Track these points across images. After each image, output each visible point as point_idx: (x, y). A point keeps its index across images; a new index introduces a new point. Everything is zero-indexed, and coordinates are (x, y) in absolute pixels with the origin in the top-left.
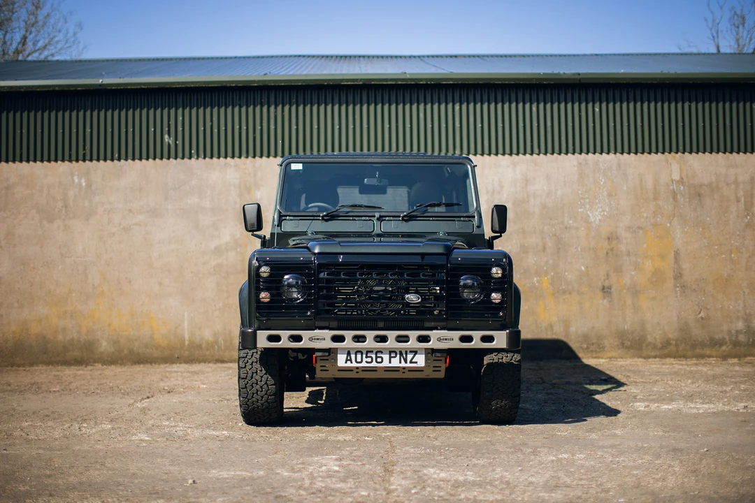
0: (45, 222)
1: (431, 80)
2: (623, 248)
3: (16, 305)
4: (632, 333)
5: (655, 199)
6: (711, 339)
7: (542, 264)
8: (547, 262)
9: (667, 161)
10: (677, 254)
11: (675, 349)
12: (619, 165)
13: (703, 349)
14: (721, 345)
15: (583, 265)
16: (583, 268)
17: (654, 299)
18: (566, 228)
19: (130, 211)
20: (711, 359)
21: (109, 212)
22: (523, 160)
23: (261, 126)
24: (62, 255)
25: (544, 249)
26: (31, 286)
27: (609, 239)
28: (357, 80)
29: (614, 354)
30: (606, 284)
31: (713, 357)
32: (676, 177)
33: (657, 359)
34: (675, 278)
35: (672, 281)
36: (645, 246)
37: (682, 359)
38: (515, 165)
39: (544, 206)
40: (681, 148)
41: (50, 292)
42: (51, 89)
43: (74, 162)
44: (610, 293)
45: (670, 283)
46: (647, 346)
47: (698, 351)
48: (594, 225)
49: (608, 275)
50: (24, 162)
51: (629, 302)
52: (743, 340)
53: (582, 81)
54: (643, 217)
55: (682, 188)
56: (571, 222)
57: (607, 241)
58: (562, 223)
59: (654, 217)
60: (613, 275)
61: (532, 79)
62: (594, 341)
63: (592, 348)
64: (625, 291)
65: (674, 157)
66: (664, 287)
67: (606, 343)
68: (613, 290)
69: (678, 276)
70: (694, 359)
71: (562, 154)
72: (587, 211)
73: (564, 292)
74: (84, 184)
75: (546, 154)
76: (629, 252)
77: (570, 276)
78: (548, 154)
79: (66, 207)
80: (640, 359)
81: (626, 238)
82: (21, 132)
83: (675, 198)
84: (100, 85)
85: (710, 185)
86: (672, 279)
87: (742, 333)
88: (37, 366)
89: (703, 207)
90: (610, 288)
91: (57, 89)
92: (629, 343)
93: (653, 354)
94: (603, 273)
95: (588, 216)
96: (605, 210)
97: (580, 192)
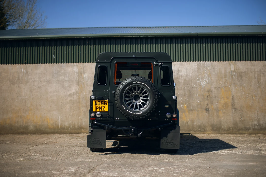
0: (12, 85)
1: (145, 35)
2: (213, 95)
3: (2, 113)
4: (216, 125)
5: (225, 77)
6: (245, 127)
7: (184, 100)
8: (186, 100)
9: (229, 64)
10: (233, 97)
11: (232, 131)
12: (212, 65)
13: (242, 131)
14: (249, 130)
16: (199, 102)
17: (224, 113)
18: (193, 87)
19: (41, 81)
20: (245, 135)
21: (33, 81)
22: (178, 64)
23: (86, 52)
24: (17, 96)
25: (185, 95)
26: (7, 107)
27: (208, 91)
29: (210, 132)
30: (207, 107)
31: (246, 134)
32: (233, 69)
33: (225, 135)
34: (232, 106)
35: (231, 107)
36: (221, 94)
37: (235, 134)
38: (174, 65)
39: (185, 80)
40: (234, 59)
41: (13, 109)
42: (14, 39)
43: (22, 64)
44: (209, 111)
45: (230, 107)
46: (222, 130)
47: (240, 132)
48: (203, 87)
49: (208, 104)
51: (215, 114)
52: (257, 128)
53: (198, 36)
54: (221, 84)
55: (235, 73)
56: (194, 85)
57: (207, 92)
58: (191, 86)
59: (225, 84)
60: (210, 104)
61: (180, 35)
62: (203, 128)
63: (202, 130)
64: (214, 110)
65: (232, 62)
66: (228, 109)
67: (207, 128)
68: (209, 110)
69: (233, 105)
70: (239, 135)
71: (192, 62)
72: (200, 82)
73: (192, 110)
74: (25, 72)
75: (185, 61)
76: (215, 96)
77: (194, 105)
80: (219, 135)
81: (214, 91)
82: (4, 54)
83: (232, 77)
84: (30, 38)
85: (245, 72)
87: (256, 125)
88: (9, 134)
89: (242, 80)
90: (208, 109)
91: (16, 39)
92: (215, 129)
93: (224, 133)
94: (206, 104)
95: (201, 83)
96: (207, 81)
97: (198, 75)
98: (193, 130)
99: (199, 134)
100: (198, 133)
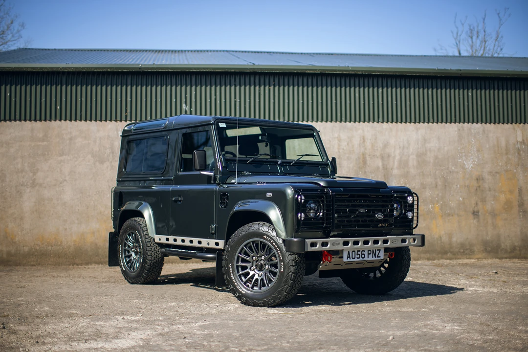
0: (97, 164)
1: (365, 71)
2: (486, 185)
3: (76, 222)
4: (492, 242)
5: (507, 154)
7: (435, 196)
8: (438, 195)
9: (514, 129)
10: (520, 190)
11: (519, 252)
12: (484, 131)
15: (461, 197)
16: (461, 199)
17: (506, 219)
18: (450, 172)
22: (423, 127)
23: (250, 99)
24: (110, 187)
25: (436, 186)
27: (477, 179)
28: (316, 70)
29: (480, 256)
30: (476, 209)
32: (520, 139)
33: (508, 260)
34: (519, 206)
37: (523, 259)
38: (417, 129)
39: (436, 158)
40: (523, 120)
41: (101, 213)
42: (105, 70)
43: (118, 122)
44: (478, 216)
45: (516, 209)
46: (501, 251)
48: (468, 170)
49: (477, 204)
50: (83, 121)
51: (490, 221)
53: (462, 75)
54: (499, 165)
55: (524, 146)
56: (453, 168)
57: (476, 181)
58: (448, 169)
59: (506, 166)
60: (480, 204)
61: (430, 73)
62: (468, 248)
63: (467, 252)
64: (487, 214)
65: (518, 126)
66: (512, 212)
67: (476, 249)
68: (480, 213)
69: (521, 205)
71: (448, 123)
72: (463, 161)
73: (449, 215)
75: (437, 123)
76: (490, 188)
77: (453, 204)
78: (439, 123)
79: (113, 153)
80: (497, 260)
81: (488, 179)
82: (81, 100)
83: (519, 154)
84: (140, 68)
86: (517, 206)
88: (91, 265)
90: (478, 212)
91: (109, 70)
92: (490, 249)
93: (505, 256)
94: (473, 202)
95: (464, 164)
96: (475, 161)
97: (459, 148)
98: (451, 252)
99: (460, 259)
100: (459, 257)
